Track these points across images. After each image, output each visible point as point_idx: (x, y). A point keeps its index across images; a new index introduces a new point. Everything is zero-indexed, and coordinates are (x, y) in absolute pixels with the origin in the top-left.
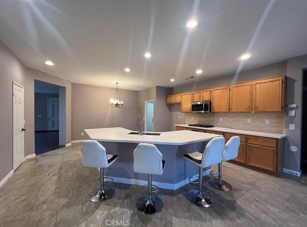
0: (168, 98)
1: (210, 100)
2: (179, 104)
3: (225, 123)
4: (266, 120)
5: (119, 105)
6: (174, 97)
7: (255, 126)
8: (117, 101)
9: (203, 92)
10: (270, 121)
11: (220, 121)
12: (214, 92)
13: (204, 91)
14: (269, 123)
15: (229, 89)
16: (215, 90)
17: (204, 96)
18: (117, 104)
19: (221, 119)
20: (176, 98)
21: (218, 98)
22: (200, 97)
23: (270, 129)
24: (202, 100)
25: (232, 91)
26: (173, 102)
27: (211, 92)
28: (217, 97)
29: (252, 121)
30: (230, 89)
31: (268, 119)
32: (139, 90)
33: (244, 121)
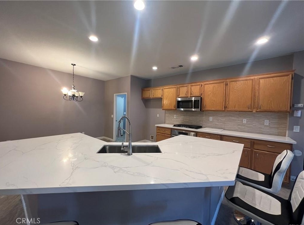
0: (145, 91)
1: (200, 95)
2: (160, 99)
3: (215, 123)
4: (265, 120)
5: (77, 97)
6: (153, 91)
7: (251, 127)
8: (73, 90)
9: (192, 86)
10: (270, 122)
11: (210, 120)
12: (206, 86)
13: (193, 84)
14: (268, 124)
15: (225, 83)
16: (207, 84)
17: (192, 90)
18: (74, 96)
19: (211, 119)
20: (156, 92)
21: (211, 94)
22: (187, 92)
23: (268, 130)
24: (191, 95)
25: (230, 86)
26: (151, 97)
27: (202, 86)
28: (210, 92)
29: (248, 122)
30: (227, 83)
31: (268, 119)
32: (105, 80)
33: (239, 122)
